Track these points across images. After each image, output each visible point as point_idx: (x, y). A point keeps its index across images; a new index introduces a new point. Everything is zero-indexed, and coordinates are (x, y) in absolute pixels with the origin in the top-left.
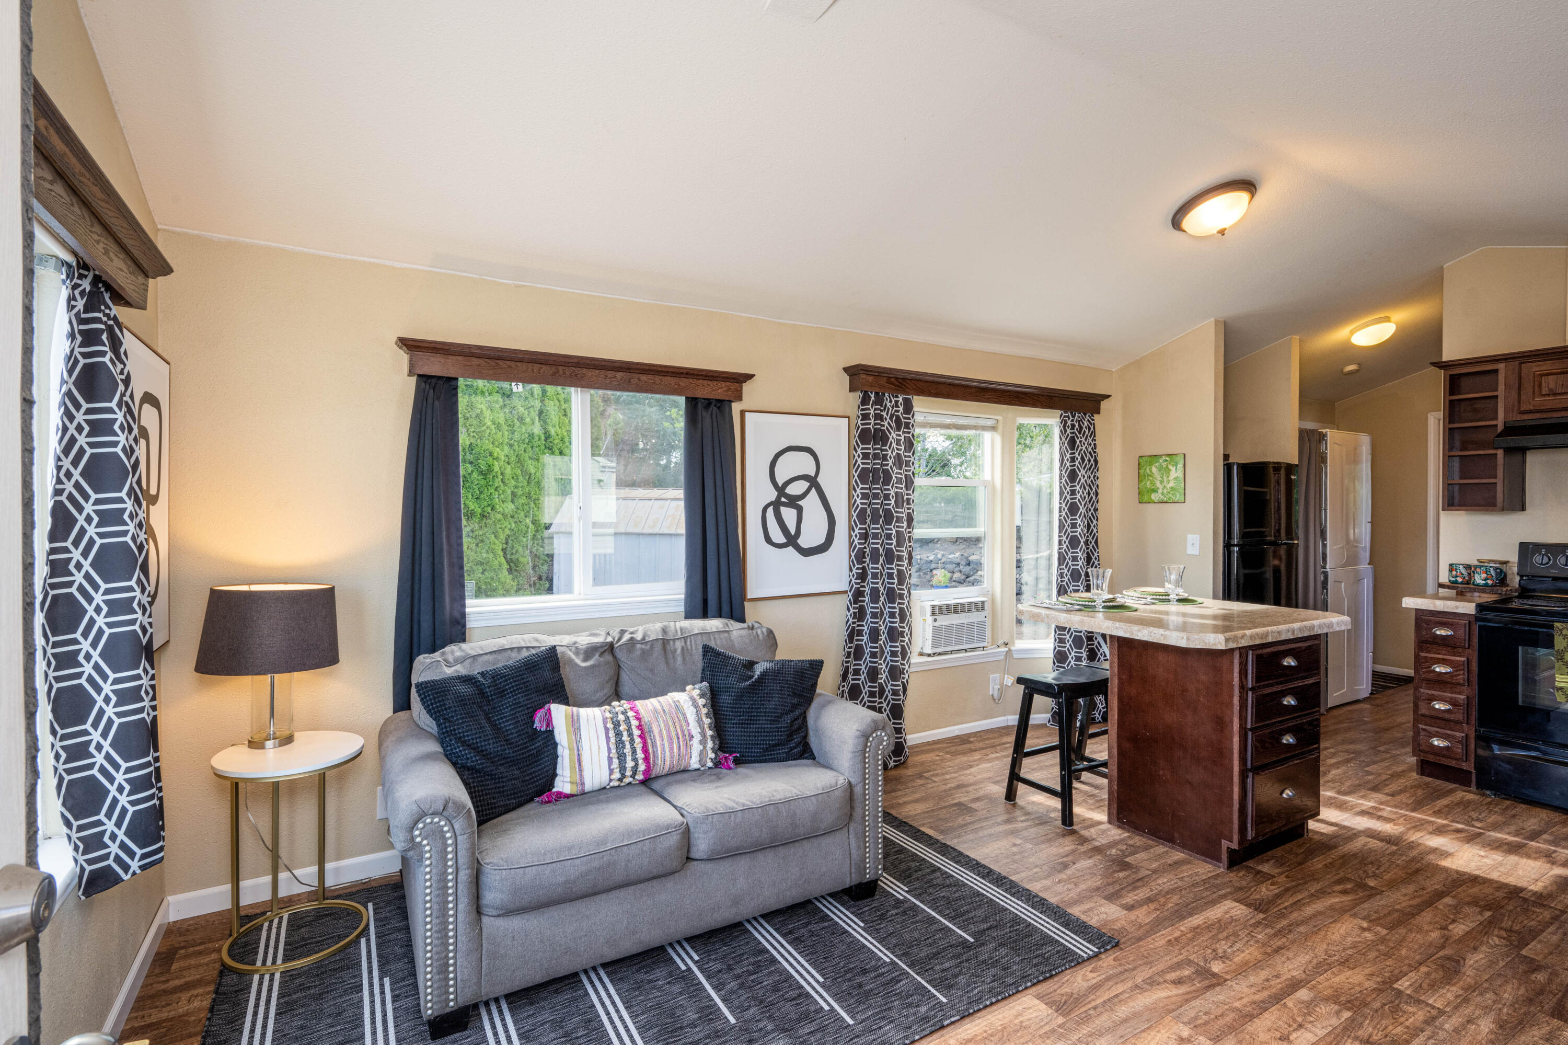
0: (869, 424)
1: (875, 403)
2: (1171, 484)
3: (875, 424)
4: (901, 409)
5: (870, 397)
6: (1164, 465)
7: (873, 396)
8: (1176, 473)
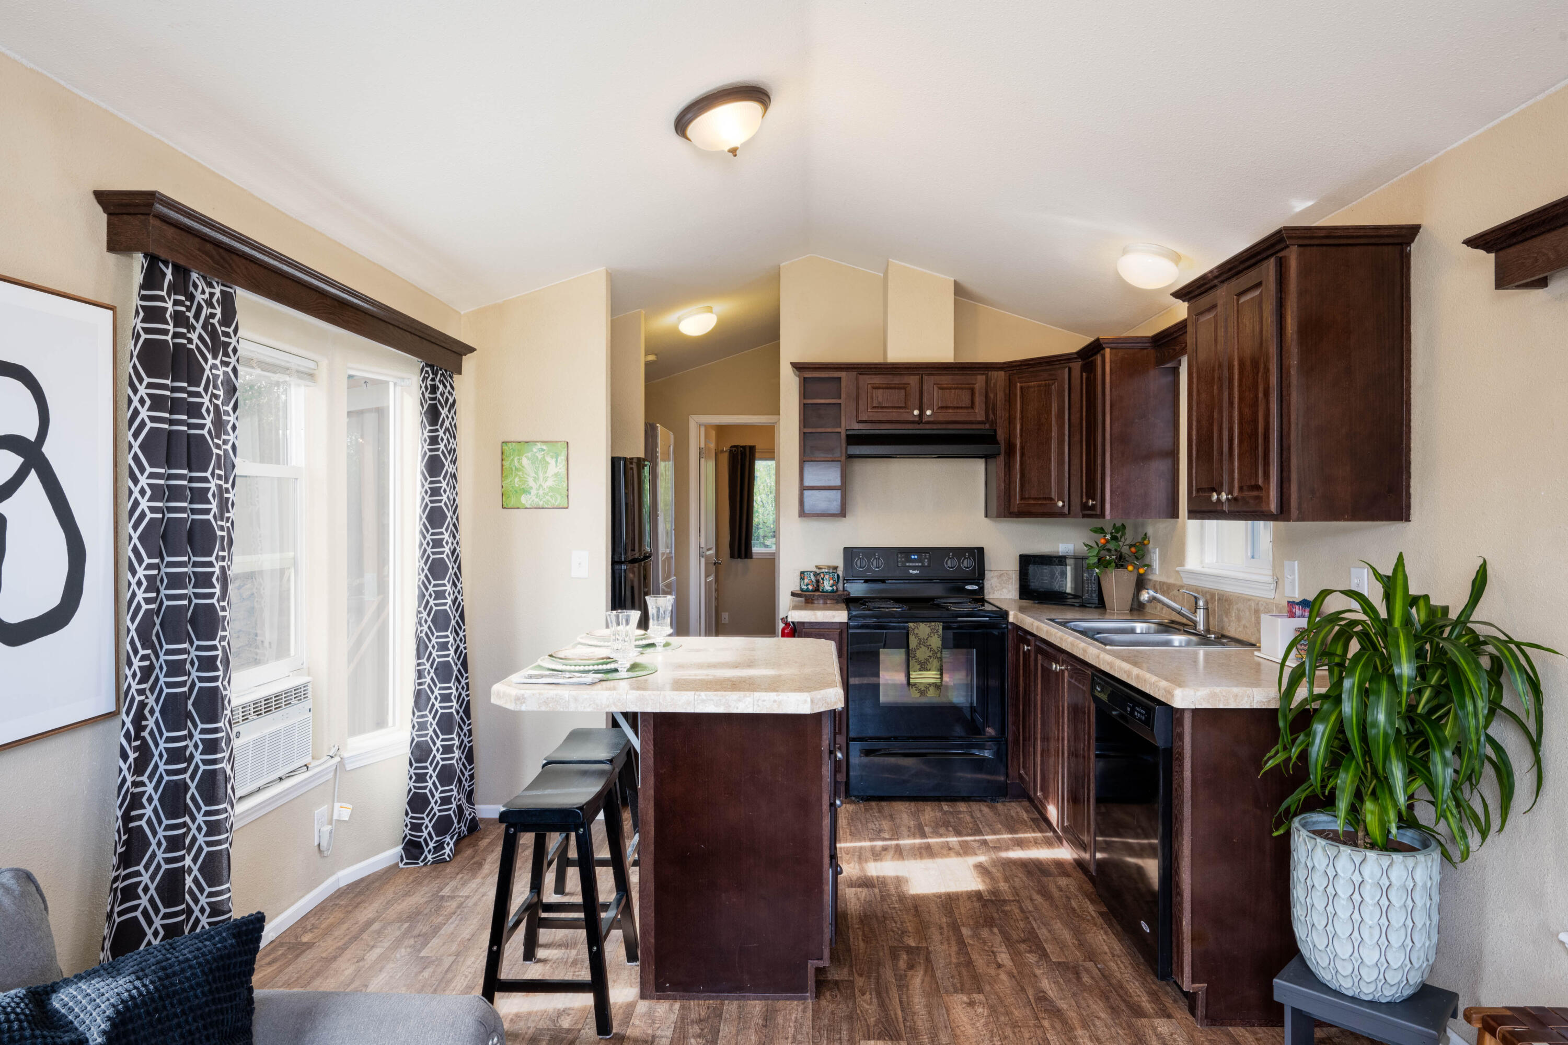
0: (166, 332)
1: (173, 289)
2: (550, 483)
3: (176, 335)
4: (218, 311)
5: (164, 275)
6: (540, 455)
7: (169, 272)
8: (555, 467)
